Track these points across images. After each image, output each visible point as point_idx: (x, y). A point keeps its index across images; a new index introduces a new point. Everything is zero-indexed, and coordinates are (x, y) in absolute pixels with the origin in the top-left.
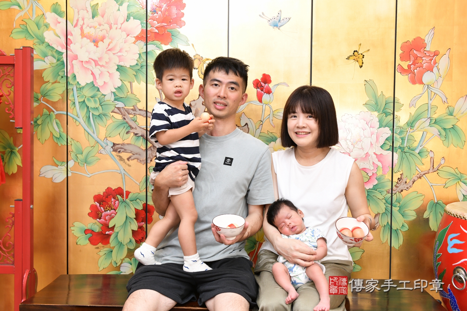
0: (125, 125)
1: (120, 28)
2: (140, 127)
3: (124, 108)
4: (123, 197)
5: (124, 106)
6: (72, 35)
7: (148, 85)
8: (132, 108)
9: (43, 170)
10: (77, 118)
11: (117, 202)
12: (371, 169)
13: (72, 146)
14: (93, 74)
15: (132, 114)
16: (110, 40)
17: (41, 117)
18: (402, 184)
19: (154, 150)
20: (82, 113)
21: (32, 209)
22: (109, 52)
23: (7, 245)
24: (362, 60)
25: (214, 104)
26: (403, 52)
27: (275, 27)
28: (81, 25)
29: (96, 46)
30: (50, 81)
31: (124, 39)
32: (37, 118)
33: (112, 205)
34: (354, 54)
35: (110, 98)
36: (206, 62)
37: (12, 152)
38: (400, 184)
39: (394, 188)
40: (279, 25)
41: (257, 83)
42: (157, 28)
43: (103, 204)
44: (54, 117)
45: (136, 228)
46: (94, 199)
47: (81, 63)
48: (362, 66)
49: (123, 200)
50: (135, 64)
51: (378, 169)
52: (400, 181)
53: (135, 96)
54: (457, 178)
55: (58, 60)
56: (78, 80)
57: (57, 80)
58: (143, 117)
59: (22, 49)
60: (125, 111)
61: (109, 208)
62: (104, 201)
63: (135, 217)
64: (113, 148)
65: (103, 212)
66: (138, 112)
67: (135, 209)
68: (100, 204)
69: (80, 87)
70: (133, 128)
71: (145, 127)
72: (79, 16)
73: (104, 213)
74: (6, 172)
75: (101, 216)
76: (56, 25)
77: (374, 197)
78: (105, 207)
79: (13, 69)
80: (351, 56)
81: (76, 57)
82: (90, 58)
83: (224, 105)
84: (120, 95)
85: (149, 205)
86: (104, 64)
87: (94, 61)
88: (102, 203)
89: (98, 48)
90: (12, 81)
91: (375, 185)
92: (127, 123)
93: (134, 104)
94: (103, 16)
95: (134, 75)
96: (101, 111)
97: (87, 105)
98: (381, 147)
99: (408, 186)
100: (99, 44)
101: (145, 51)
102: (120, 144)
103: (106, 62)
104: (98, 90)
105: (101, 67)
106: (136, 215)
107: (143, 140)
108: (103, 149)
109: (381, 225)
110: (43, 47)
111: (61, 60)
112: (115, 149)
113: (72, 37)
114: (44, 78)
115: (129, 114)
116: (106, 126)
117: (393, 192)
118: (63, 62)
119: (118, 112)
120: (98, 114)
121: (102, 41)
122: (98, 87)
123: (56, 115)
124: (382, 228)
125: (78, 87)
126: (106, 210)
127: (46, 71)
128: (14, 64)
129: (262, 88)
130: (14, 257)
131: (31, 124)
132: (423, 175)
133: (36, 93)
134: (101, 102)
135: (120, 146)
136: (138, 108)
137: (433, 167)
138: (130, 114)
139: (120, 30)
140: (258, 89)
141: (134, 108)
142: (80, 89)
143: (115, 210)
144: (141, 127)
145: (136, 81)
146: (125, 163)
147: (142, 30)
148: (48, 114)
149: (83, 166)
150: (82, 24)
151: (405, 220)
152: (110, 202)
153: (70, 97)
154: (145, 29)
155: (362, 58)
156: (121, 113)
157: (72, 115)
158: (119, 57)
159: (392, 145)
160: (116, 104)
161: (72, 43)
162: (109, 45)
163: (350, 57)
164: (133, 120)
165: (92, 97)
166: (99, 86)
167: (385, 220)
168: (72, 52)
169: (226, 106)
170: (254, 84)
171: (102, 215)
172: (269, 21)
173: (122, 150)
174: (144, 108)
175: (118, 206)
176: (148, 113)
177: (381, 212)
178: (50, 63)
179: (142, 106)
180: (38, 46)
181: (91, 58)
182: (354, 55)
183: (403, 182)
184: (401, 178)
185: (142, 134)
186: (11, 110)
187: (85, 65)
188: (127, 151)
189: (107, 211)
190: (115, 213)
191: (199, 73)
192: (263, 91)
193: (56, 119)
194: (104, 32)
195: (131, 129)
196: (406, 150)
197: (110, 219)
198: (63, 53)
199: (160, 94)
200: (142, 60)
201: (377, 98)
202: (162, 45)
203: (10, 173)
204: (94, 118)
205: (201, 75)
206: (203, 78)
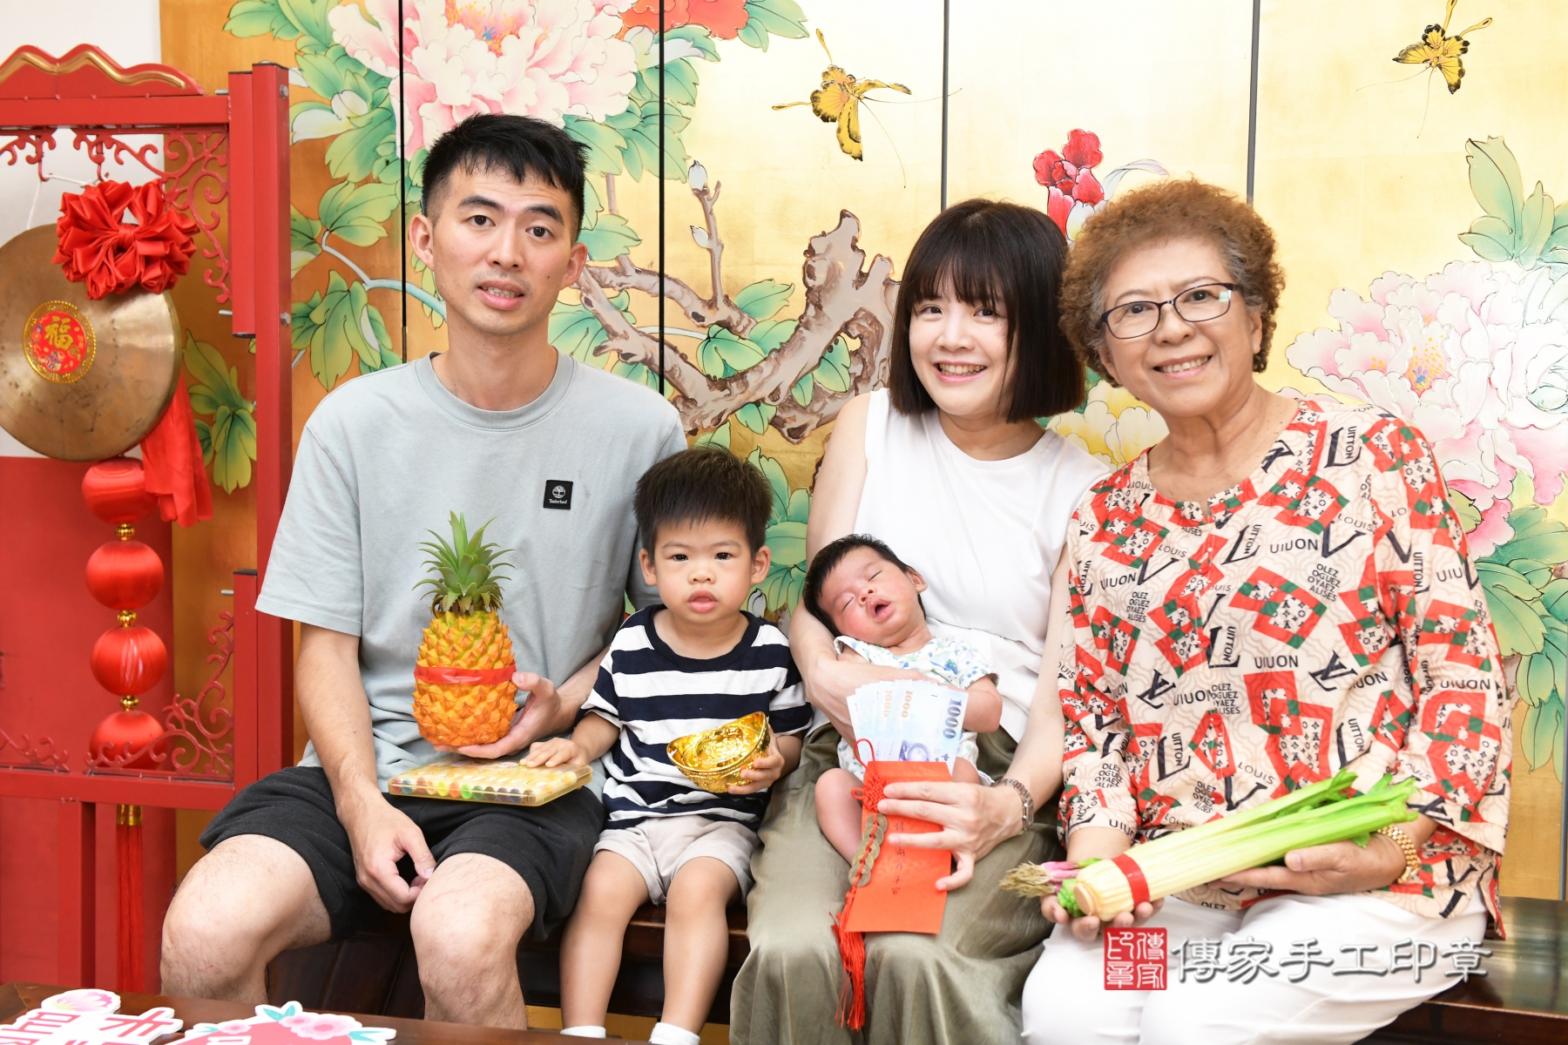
0: (590, 323)
2: (639, 329)
6: (416, 16)
7: (666, 181)
8: (614, 264)
12: (1488, 485)
15: (614, 284)
16: (538, 31)
17: (323, 299)
19: (686, 410)
22: (536, 70)
23: (213, 720)
24: (1460, 63)
25: (480, 291)
29: (495, 51)
30: (349, 179)
31: (586, 25)
32: (311, 303)
34: (1425, 38)
36: (865, 94)
37: (235, 418)
41: (1048, 164)
44: (363, 299)
47: (447, 111)
48: (1458, 86)
50: (625, 109)
51: (1515, 482)
53: (624, 222)
55: (375, 105)
57: (371, 175)
58: (649, 296)
59: (250, 73)
60: (590, 276)
66: (634, 279)
70: (615, 335)
71: (657, 329)
74: (218, 483)
77: (1497, 592)
79: (225, 141)
80: (1415, 48)
81: (430, 94)
82: (475, 96)
83: (513, 294)
87: (489, 103)
89: (501, 58)
90: (224, 180)
91: (1502, 547)
92: (596, 316)
93: (621, 251)
95: (619, 147)
100: (503, 43)
101: (657, 63)
103: (526, 106)
107: (650, 375)
110: (325, 62)
111: (382, 106)
113: (417, 22)
114: (332, 169)
115: (602, 286)
118: (390, 110)
121: (515, 33)
123: (371, 292)
124: (1533, 712)
127: (336, 141)
128: (228, 125)
129: (1068, 183)
130: (233, 758)
131: (283, 322)
133: (307, 218)
136: (632, 265)
138: (608, 286)
140: (1051, 188)
141: (620, 264)
144: (642, 330)
145: (625, 172)
148: (346, 289)
155: (1460, 52)
157: (418, 292)
158: (570, 86)
161: (417, 43)
162: (536, 46)
163: (1412, 52)
164: (617, 308)
167: (1546, 681)
168: (418, 75)
169: (522, 295)
170: (1039, 169)
174: (652, 264)
176: (666, 281)
177: (1527, 650)
178: (350, 115)
179: (645, 256)
180: (311, 58)
181: (477, 93)
182: (1428, 44)
185: (647, 356)
186: (223, 277)
191: (841, 135)
192: (1070, 194)
193: (370, 307)
194: (521, 3)
195: (611, 339)
198: (391, 79)
199: (708, 214)
200: (647, 96)
201: (1518, 207)
202: (713, 39)
203: (230, 488)
205: (849, 143)
206: (856, 153)
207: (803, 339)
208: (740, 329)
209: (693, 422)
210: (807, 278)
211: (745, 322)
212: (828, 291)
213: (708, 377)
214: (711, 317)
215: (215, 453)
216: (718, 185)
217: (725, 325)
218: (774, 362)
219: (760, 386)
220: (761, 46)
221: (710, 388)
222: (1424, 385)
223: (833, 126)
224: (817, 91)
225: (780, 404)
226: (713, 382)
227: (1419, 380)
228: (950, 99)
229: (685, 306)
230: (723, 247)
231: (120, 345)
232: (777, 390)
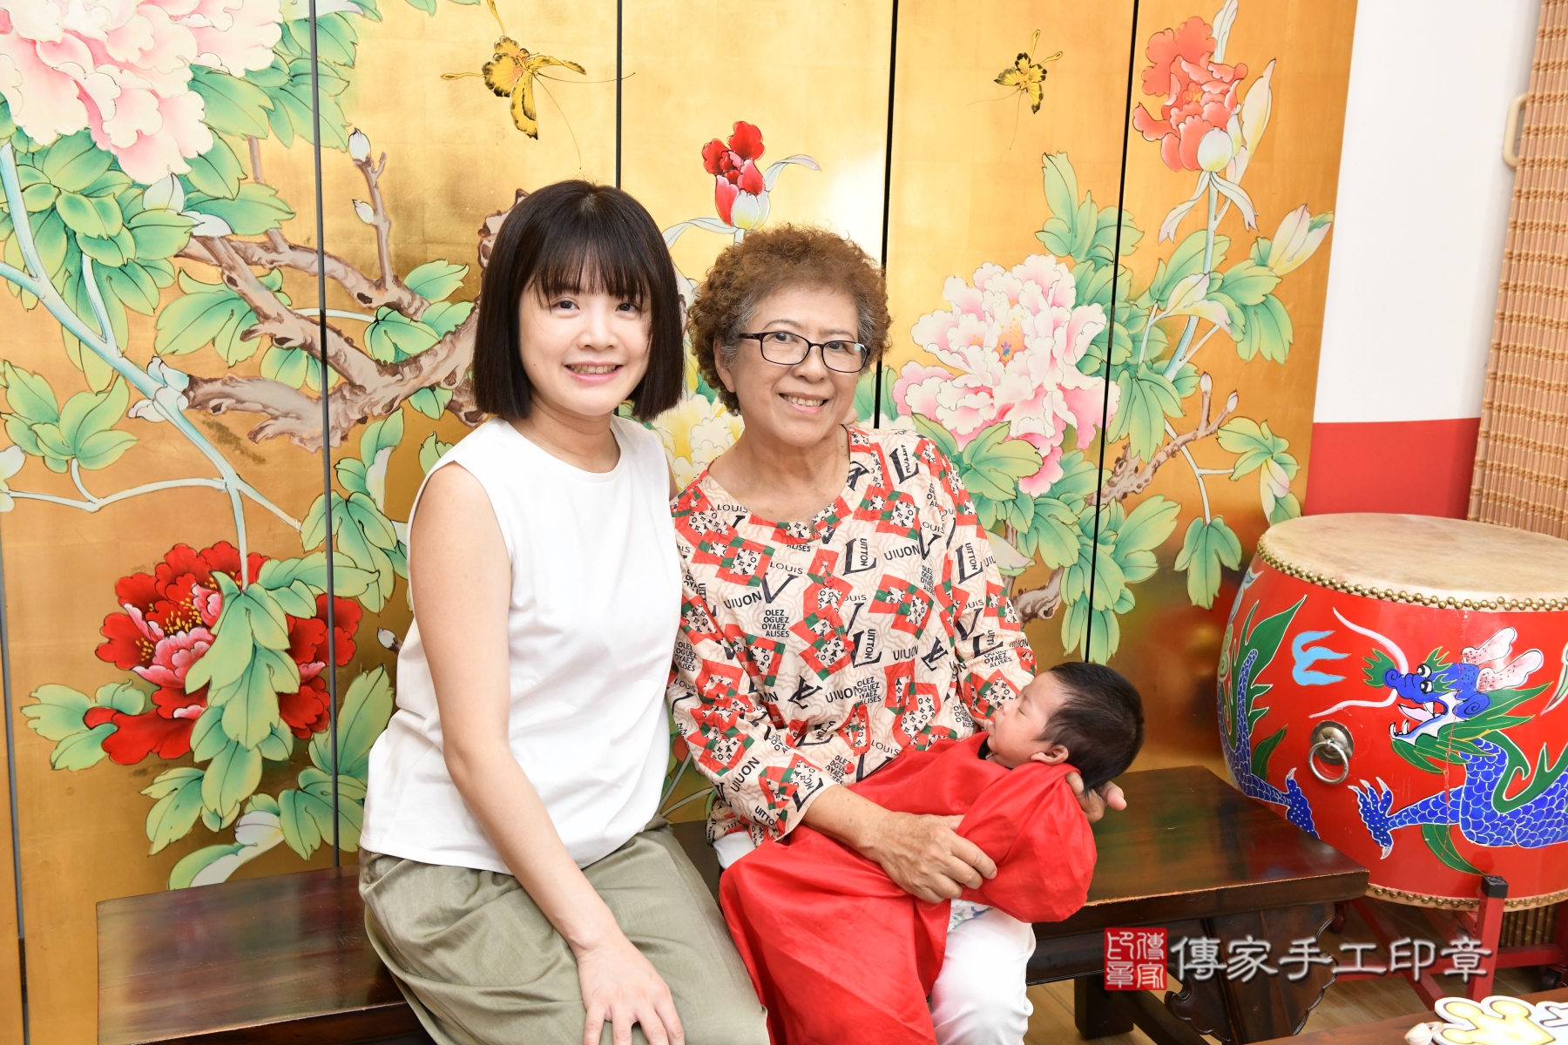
0: (235, 304)
2: (296, 311)
3: (229, 241)
4: (237, 577)
5: (229, 232)
7: (324, 149)
8: (264, 239)
10: (24, 278)
11: (214, 598)
12: (1048, 436)
13: (9, 390)
14: (84, 96)
15: (263, 262)
18: (1127, 474)
19: (353, 397)
20: (48, 260)
24: (1040, 88)
26: (1152, 65)
33: (196, 610)
34: (1017, 64)
35: (165, 198)
36: (540, 71)
38: (1121, 477)
39: (1105, 489)
41: (717, 153)
43: (155, 611)
45: (292, 686)
46: (117, 593)
47: (29, 48)
48: (1038, 108)
49: (240, 587)
50: (269, 65)
51: (1067, 433)
52: (1120, 466)
53: (273, 192)
54: (1263, 449)
56: (18, 120)
58: (308, 277)
60: (233, 251)
61: (183, 623)
62: (161, 599)
63: (287, 646)
64: (188, 398)
65: (159, 639)
66: (287, 256)
67: (288, 616)
68: (145, 612)
69: (32, 150)
70: (267, 317)
71: (317, 312)
73: (164, 644)
75: (152, 654)
77: (1052, 520)
78: (167, 620)
80: (1009, 72)
81: (3, 24)
82: (66, 31)
84: (207, 186)
85: (340, 597)
86: (134, 58)
87: (86, 40)
88: (151, 605)
91: (1055, 484)
92: (243, 296)
93: (269, 224)
95: (263, 108)
96: (130, 252)
97: (66, 226)
98: (1079, 366)
99: (1141, 481)
101: (308, 14)
102: (216, 380)
103: (140, 49)
104: (115, 165)
105: (121, 71)
106: (291, 637)
107: (311, 361)
108: (149, 402)
109: (1066, 600)
112: (197, 400)
115: (249, 263)
116: (157, 312)
117: (1103, 501)
119: (205, 253)
120: (119, 263)
122: (113, 152)
124: (1069, 610)
126: (171, 629)
129: (734, 172)
132: (1182, 445)
134: (129, 214)
135: (216, 387)
136: (285, 241)
137: (1208, 420)
138: (256, 264)
140: (718, 177)
141: (270, 239)
142: (31, 158)
143: (208, 628)
144: (300, 312)
145: (271, 135)
146: (242, 453)
149: (64, 469)
151: (1127, 580)
152: (188, 600)
155: (1041, 79)
156: (217, 258)
158: (198, 31)
159: (1106, 359)
160: (196, 223)
163: (1008, 75)
164: (269, 288)
165: (86, 193)
166: (116, 147)
167: (1078, 586)
170: (707, 157)
171: (154, 650)
173: (226, 403)
174: (308, 240)
175: (219, 613)
176: (326, 259)
177: (1068, 564)
179: (301, 231)
181: (73, 27)
182: (1019, 69)
183: (1129, 468)
184: (1124, 458)
185: (306, 340)
187: (48, 60)
188: (246, 405)
189: (175, 633)
190: (210, 638)
191: (515, 110)
192: (735, 184)
195: (263, 323)
196: (1143, 371)
197: (190, 662)
199: (372, 187)
200: (297, 53)
201: (1075, 211)
204: (104, 277)
205: (523, 120)
206: (531, 131)
208: (411, 311)
209: (362, 410)
211: (417, 303)
213: (378, 362)
214: (379, 299)
216: (383, 157)
217: (395, 306)
218: (448, 346)
219: (435, 370)
220: (428, 9)
221: (380, 373)
222: (1009, 356)
224: (489, 63)
225: (456, 388)
226: (383, 367)
227: (1006, 351)
229: (348, 286)
230: (391, 224)
232: (453, 373)
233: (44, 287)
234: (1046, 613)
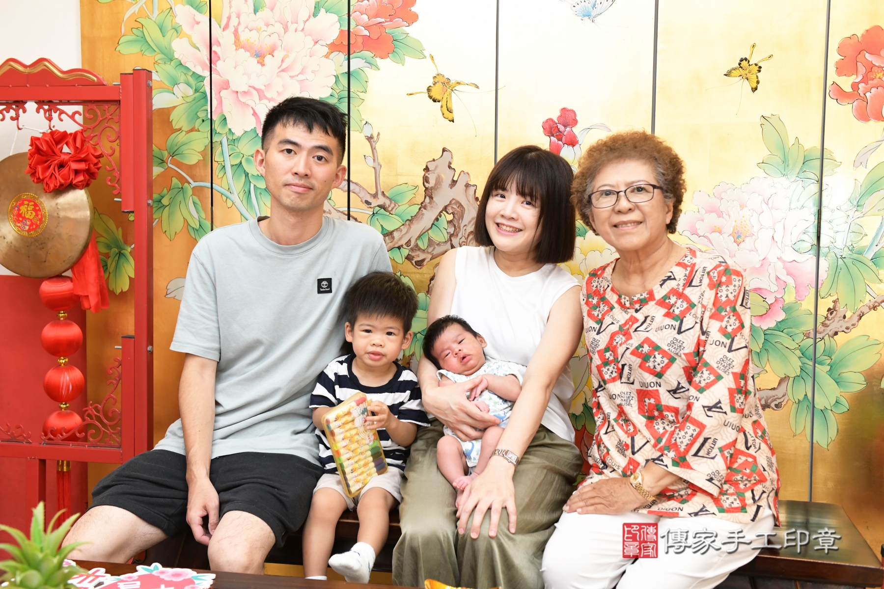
1: (303, 30)
6: (219, 44)
9: (172, 286)
10: (228, 194)
14: (255, 114)
16: (284, 53)
17: (168, 192)
18: (837, 319)
20: (237, 185)
21: (151, 353)
22: (282, 73)
23: (110, 415)
24: (757, 77)
26: (843, 58)
27: (586, 19)
28: (234, 26)
29: (261, 63)
30: (183, 129)
31: (309, 50)
32: (162, 194)
34: (740, 64)
36: (455, 88)
37: (120, 254)
38: (832, 321)
39: (820, 328)
40: (593, 14)
41: (550, 125)
42: (367, 27)
44: (190, 192)
47: (235, 94)
48: (756, 89)
50: (329, 95)
51: (786, 289)
52: (831, 314)
55: (196, 91)
56: (229, 126)
57: (194, 127)
58: (342, 192)
59: (132, 74)
69: (234, 138)
71: (346, 209)
72: (232, 10)
74: (111, 289)
76: (193, 27)
77: (777, 345)
79: (118, 109)
80: (734, 69)
81: (226, 85)
82: (250, 86)
86: (275, 96)
87: (258, 90)
89: (264, 67)
90: (117, 129)
91: (780, 322)
94: (272, 9)
97: (245, 171)
98: (794, 247)
99: (849, 325)
100: (265, 59)
101: (347, 70)
103: (277, 92)
105: (270, 102)
109: (792, 398)
110: (170, 68)
111: (200, 91)
113: (219, 47)
114: (174, 124)
117: (818, 336)
118: (205, 93)
121: (271, 54)
123: (194, 188)
124: (795, 406)
125: (230, 138)
127: (176, 109)
128: (120, 101)
129: (560, 135)
130: (121, 436)
131: (148, 205)
132: (881, 303)
133: (160, 149)
139: (302, 34)
140: (551, 137)
142: (234, 142)
144: (338, 209)
147: (342, 31)
148: (181, 187)
150: (236, 25)
151: (842, 391)
153: (217, 157)
154: (346, 29)
155: (757, 72)
157: (219, 189)
158: (301, 82)
159: (816, 243)
161: (219, 58)
162: (283, 61)
163: (733, 71)
167: (801, 390)
168: (220, 75)
170: (545, 128)
172: (574, 6)
176: (351, 184)
177: (792, 375)
178: (183, 96)
180: (162, 66)
181: (251, 85)
182: (741, 67)
183: (839, 315)
184: (834, 308)
186: (116, 181)
187: (242, 99)
191: (443, 109)
192: (561, 141)
193: (193, 196)
194: (275, 37)
196: (846, 252)
198: (205, 77)
199: (373, 149)
200: (341, 88)
201: (787, 150)
202: (376, 59)
203: (118, 291)
204: (258, 193)
205: (446, 113)
206: (450, 118)
207: (423, 214)
210: (425, 183)
211: (393, 205)
212: (436, 189)
214: (375, 203)
215: (110, 273)
216: (379, 134)
217: (382, 207)
218: (408, 226)
219: (400, 239)
220: (401, 63)
222: (741, 240)
223: (438, 104)
224: (430, 86)
225: (411, 248)
227: (738, 238)
228: (499, 92)
229: (361, 196)
230: (381, 166)
231: (61, 217)
232: (410, 241)
233: (235, 197)
234: (776, 406)
